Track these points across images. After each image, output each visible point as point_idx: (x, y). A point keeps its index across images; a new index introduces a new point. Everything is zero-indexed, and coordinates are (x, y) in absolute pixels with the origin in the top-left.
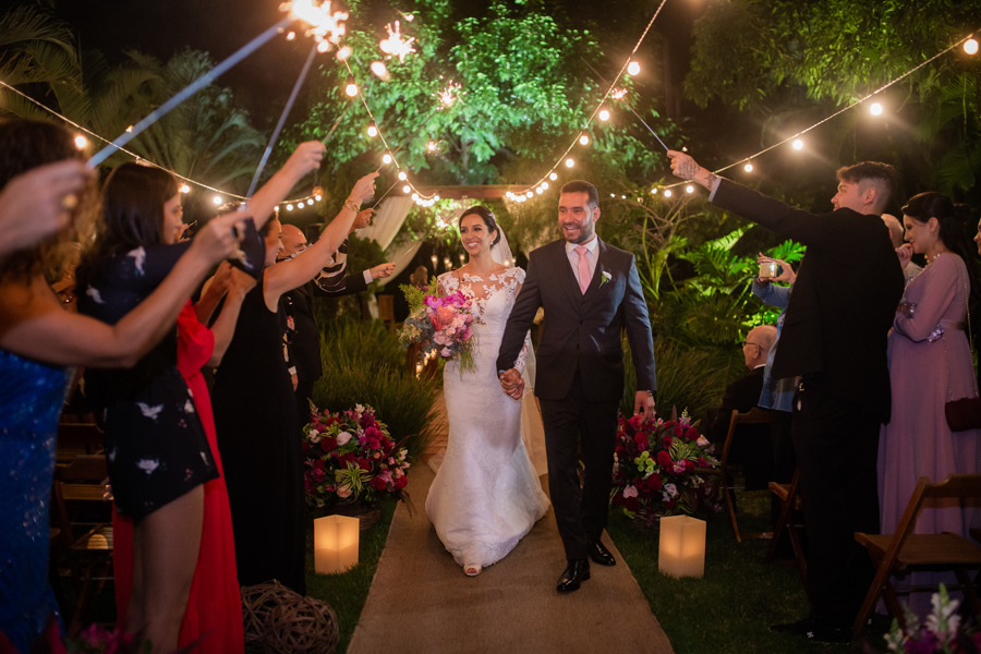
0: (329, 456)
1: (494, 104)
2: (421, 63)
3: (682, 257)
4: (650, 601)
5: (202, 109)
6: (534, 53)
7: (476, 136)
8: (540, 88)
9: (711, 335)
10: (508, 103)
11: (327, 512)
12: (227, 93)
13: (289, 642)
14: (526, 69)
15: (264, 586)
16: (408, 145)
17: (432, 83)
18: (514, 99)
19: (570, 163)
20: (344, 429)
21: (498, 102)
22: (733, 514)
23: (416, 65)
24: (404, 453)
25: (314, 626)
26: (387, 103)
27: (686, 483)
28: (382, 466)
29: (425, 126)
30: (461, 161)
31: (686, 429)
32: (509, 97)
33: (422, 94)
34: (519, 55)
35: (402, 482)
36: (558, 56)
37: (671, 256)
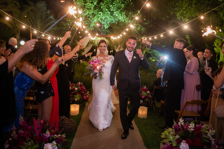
0: (73, 92)
1: (109, 16)
2: (93, 6)
3: (149, 52)
4: (135, 122)
5: (44, 14)
6: (119, 5)
7: (105, 23)
8: (120, 13)
9: (154, 70)
10: (112, 16)
11: (73, 103)
12: (49, 11)
13: (67, 126)
14: (117, 8)
15: (62, 117)
16: (90, 24)
17: (96, 11)
18: (114, 15)
19: (124, 34)
20: (76, 87)
21: (110, 16)
22: (154, 107)
23: (92, 6)
24: (88, 92)
25: (72, 124)
26: (85, 15)
27: (145, 100)
28: (84, 95)
29: (94, 20)
30: (101, 28)
31: (145, 89)
32: (113, 15)
33: (93, 13)
34: (115, 5)
35: (88, 98)
36: (124, 6)
37: (146, 52)
